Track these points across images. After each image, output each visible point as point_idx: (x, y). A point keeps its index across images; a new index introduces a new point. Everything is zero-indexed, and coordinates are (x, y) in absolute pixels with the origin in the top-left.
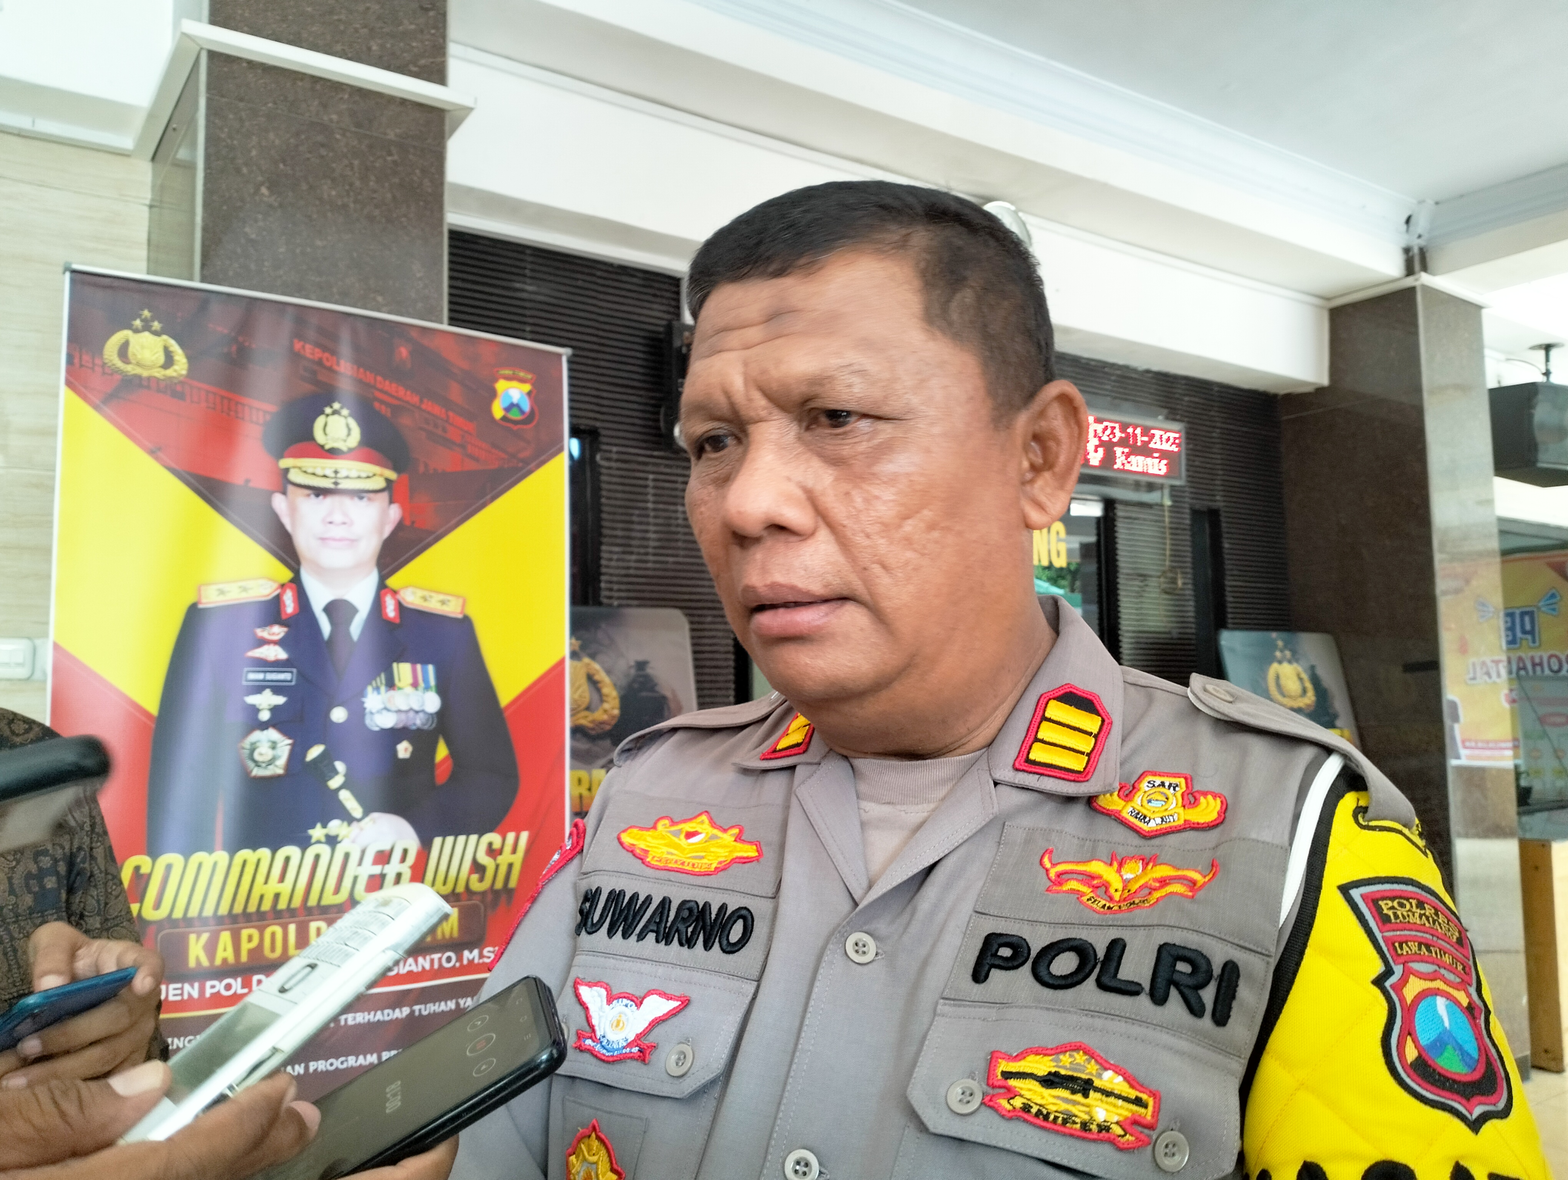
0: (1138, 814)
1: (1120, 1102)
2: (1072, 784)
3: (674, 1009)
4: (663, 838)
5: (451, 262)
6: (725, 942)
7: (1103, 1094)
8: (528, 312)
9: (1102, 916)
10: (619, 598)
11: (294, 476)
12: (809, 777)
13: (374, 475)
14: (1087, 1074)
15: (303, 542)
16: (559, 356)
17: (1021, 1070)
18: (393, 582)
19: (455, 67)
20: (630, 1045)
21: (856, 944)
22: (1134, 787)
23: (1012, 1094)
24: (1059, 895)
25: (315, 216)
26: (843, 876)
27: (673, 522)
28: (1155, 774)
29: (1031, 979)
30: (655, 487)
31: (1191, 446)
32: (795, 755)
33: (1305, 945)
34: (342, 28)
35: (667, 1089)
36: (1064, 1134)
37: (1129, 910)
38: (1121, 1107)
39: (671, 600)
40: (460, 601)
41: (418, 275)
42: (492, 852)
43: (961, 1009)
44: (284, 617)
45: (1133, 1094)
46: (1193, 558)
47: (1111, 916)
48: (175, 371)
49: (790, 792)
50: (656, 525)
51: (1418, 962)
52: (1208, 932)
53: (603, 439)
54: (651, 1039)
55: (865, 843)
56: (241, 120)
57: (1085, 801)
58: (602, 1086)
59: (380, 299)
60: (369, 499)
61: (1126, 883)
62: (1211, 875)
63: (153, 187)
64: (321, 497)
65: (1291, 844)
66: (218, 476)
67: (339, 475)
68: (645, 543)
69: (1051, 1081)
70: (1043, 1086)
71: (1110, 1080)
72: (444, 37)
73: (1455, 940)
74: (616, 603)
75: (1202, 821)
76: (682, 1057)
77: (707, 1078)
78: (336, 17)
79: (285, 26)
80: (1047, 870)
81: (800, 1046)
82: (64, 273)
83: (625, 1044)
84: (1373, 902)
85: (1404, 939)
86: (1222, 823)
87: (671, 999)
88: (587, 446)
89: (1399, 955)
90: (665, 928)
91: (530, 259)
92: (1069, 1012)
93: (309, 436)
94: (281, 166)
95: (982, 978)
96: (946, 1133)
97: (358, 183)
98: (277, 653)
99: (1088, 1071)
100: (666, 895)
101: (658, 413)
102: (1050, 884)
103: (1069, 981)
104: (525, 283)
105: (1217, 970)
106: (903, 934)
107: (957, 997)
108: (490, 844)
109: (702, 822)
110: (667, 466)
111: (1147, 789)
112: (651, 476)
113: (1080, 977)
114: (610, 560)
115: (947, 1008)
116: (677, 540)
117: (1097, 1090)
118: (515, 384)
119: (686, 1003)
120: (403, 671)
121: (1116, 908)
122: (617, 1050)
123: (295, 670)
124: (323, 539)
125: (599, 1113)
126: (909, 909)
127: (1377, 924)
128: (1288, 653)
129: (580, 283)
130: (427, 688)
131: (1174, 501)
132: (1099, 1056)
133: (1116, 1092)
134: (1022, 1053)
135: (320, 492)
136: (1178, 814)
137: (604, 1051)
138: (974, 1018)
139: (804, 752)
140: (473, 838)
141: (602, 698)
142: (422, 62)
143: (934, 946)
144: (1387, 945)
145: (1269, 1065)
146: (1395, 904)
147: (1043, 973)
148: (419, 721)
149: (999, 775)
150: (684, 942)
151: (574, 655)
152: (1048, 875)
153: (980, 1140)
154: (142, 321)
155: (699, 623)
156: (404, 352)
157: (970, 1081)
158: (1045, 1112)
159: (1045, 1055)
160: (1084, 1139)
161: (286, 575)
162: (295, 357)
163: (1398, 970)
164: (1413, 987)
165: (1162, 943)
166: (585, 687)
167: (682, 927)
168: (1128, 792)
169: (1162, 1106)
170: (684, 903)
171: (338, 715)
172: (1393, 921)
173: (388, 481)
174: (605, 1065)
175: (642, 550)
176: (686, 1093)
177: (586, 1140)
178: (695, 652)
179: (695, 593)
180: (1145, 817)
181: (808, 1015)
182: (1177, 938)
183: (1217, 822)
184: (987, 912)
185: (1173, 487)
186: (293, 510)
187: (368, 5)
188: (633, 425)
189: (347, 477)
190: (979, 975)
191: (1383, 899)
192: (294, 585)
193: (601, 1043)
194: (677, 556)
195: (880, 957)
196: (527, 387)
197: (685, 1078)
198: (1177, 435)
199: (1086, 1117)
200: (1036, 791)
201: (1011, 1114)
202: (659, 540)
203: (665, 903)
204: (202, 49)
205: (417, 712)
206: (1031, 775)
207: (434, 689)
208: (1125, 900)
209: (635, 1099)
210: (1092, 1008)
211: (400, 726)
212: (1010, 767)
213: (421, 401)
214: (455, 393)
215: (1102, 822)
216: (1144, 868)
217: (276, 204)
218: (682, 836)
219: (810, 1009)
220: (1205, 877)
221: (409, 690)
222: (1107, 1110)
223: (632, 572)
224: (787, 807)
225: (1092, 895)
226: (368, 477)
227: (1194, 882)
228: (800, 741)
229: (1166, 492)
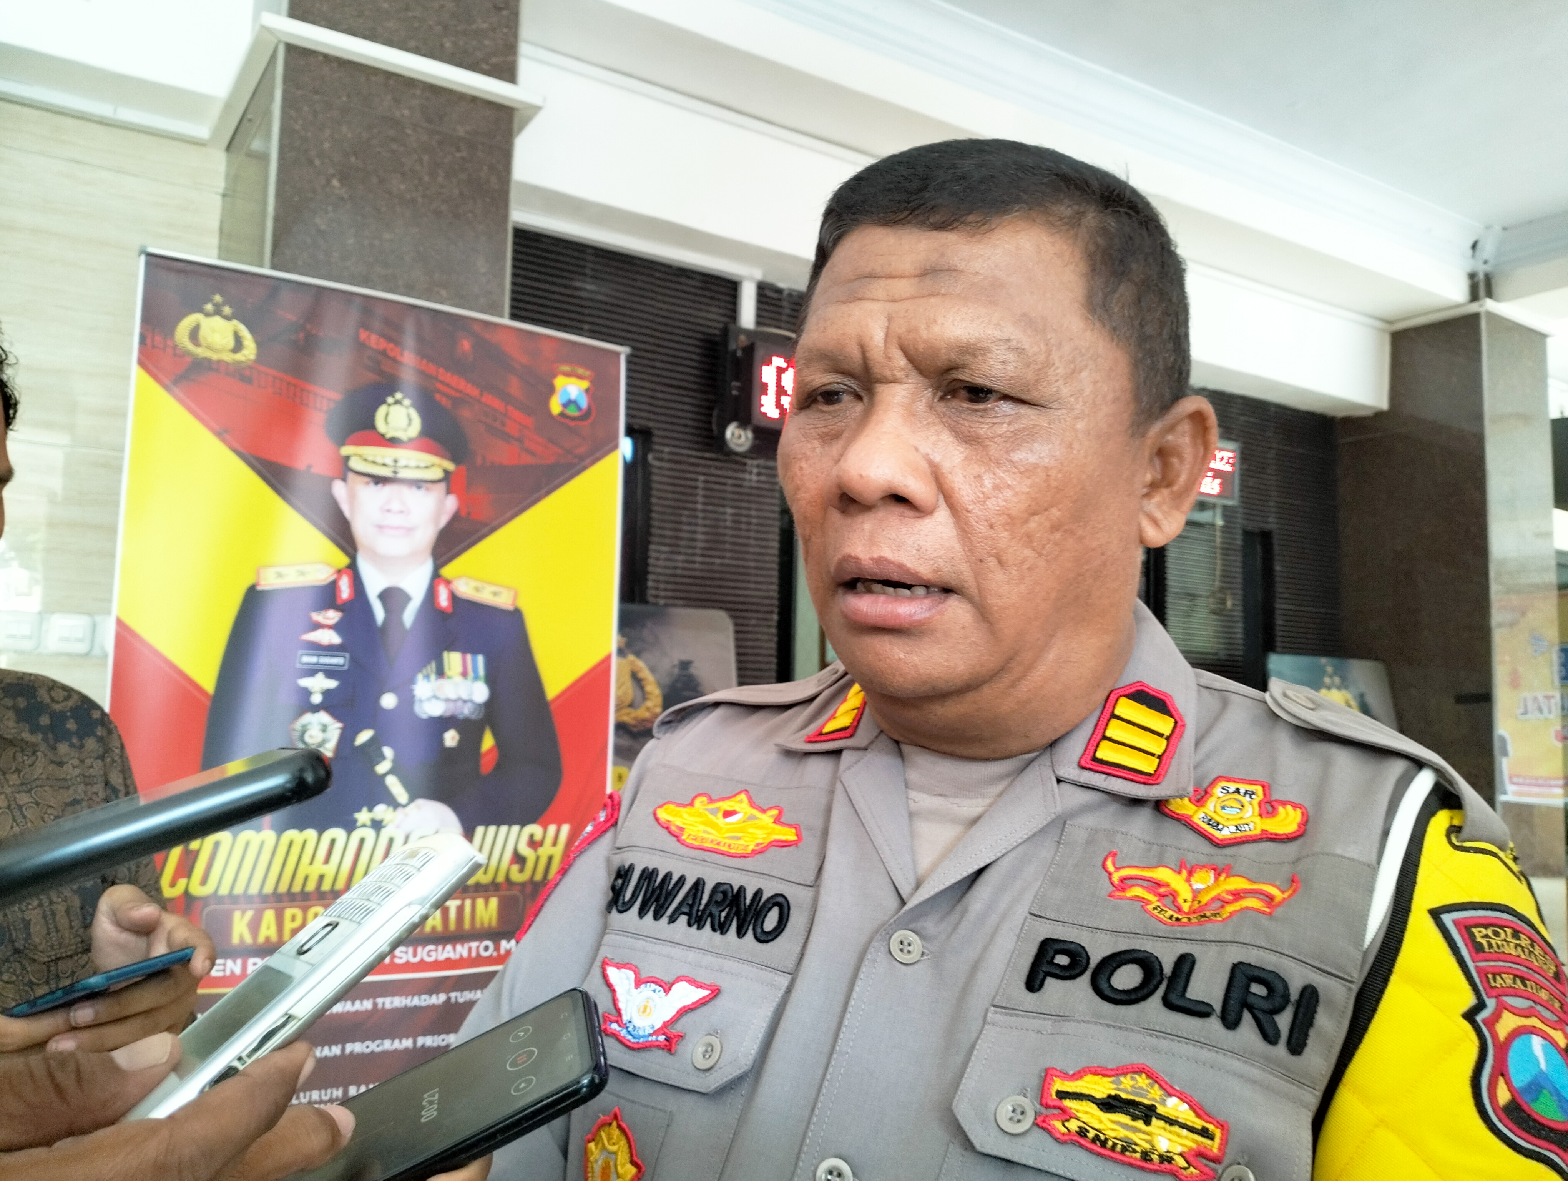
0: (1210, 820)
1: (1185, 1132)
2: (1142, 786)
3: (703, 998)
4: (700, 815)
5: (515, 259)
6: (759, 930)
7: (1166, 1122)
8: (586, 311)
9: (1169, 928)
10: (665, 597)
11: (355, 464)
12: (856, 763)
13: (433, 465)
14: (1149, 1099)
15: (361, 529)
16: (617, 354)
17: (1078, 1090)
18: (447, 571)
19: (525, 66)
20: (656, 1033)
21: (902, 943)
22: (1206, 792)
23: (1066, 1115)
24: (1122, 902)
25: (384, 209)
26: (889, 869)
27: (722, 524)
28: (1229, 780)
29: (1090, 991)
30: (705, 489)
31: (1245, 467)
32: (841, 738)
33: (1390, 971)
34: (416, 24)
35: (692, 1083)
36: (1123, 1163)
37: (1200, 923)
38: (1186, 1138)
39: (716, 601)
40: (512, 594)
41: (483, 270)
42: (534, 844)
43: (1014, 1018)
44: (339, 602)
45: (1199, 1124)
46: (1245, 579)
47: (1180, 928)
48: (244, 356)
49: (835, 777)
50: (704, 526)
51: (1512, 996)
52: (1287, 953)
53: (655, 439)
54: (678, 1028)
55: (912, 834)
56: (315, 113)
57: (1152, 805)
58: (625, 1074)
59: (444, 293)
60: (427, 489)
61: (1196, 893)
62: (1290, 892)
63: (227, 176)
64: (380, 486)
65: (1379, 862)
66: (282, 461)
67: (399, 464)
68: (693, 544)
69: (1110, 1104)
70: (1101, 1110)
71: (1174, 1107)
72: (515, 35)
73: (1551, 975)
74: (662, 602)
75: (1280, 832)
76: (710, 1049)
77: (734, 1074)
78: (410, 14)
79: (360, 21)
80: (1110, 874)
81: (838, 1048)
82: (140, 255)
83: (651, 1031)
84: (1466, 928)
85: (1498, 971)
86: (1301, 835)
87: (701, 987)
88: (640, 446)
89: (1492, 987)
90: (698, 910)
91: (591, 258)
92: (1132, 1030)
93: (370, 425)
94: (353, 159)
95: (1037, 987)
96: (995, 1152)
97: (426, 178)
98: (331, 638)
99: (1150, 1096)
100: (700, 876)
101: (711, 415)
102: (1112, 888)
103: (1133, 997)
104: (585, 282)
105: (1294, 995)
106: (951, 934)
107: (1008, 1006)
108: (532, 836)
109: (741, 801)
110: (717, 468)
111: (1221, 795)
112: (702, 478)
113: (1145, 991)
114: (657, 559)
115: (998, 1016)
116: (724, 542)
117: (1160, 1117)
118: (573, 380)
119: (716, 992)
120: (453, 660)
121: (1185, 920)
122: (643, 1037)
123: (347, 655)
124: (380, 527)
125: (622, 1101)
126: (959, 909)
127: (1470, 953)
128: (1337, 680)
129: (639, 284)
130: (476, 678)
131: (1226, 521)
132: (1163, 1080)
133: (1181, 1120)
134: (1079, 1072)
135: (379, 480)
136: (1255, 823)
137: (630, 1037)
138: (1027, 1030)
139: (852, 736)
140: (515, 828)
141: (645, 696)
142: (494, 60)
143: (986, 949)
144: (1480, 977)
145: (1345, 1097)
146: (1489, 932)
147: (1104, 986)
148: (466, 711)
149: (1062, 773)
150: (716, 927)
151: (621, 652)
152: (1110, 879)
153: (1031, 1163)
154: (214, 305)
155: (743, 625)
156: (466, 345)
157: (1022, 1098)
158: (1102, 1137)
159: (1104, 1075)
160: (1143, 1169)
161: (343, 560)
162: (361, 346)
163: (1491, 1003)
164: (1507, 1023)
165: (1235, 961)
166: (629, 684)
167: (714, 910)
168: (1201, 798)
169: (1230, 1138)
170: (718, 885)
171: (389, 701)
172: (1487, 950)
173: (446, 472)
174: (631, 1052)
175: (690, 551)
176: (712, 1087)
177: (607, 1129)
178: (738, 654)
179: (739, 596)
180: (1218, 824)
181: (848, 1015)
182: (1253, 957)
183: (1298, 833)
184: (1043, 915)
185: (1225, 508)
186: (352, 497)
187: (442, 3)
188: (686, 426)
189: (406, 467)
190: (1033, 984)
191: (1477, 926)
192: (350, 571)
193: (627, 1028)
194: (723, 557)
195: (925, 957)
196: (585, 384)
197: (712, 1071)
198: (1231, 455)
199: (1147, 1146)
200: (1103, 792)
201: (1066, 1138)
202: (707, 541)
203: (699, 885)
204: (280, 41)
205: (465, 702)
206: (1097, 774)
207: (483, 679)
208: (1194, 912)
209: (658, 1089)
210: (1157, 1028)
211: (448, 714)
212: (1075, 765)
213: (482, 395)
214: (515, 387)
215: (1170, 826)
216: (1216, 879)
217: (346, 196)
218: (720, 815)
219: (850, 1009)
220: (1283, 892)
221: (459, 679)
222: (1169, 1140)
223: (679, 572)
224: (832, 792)
225: (1158, 904)
226: (427, 467)
227: (1271, 898)
228: (847, 724)
229: (1219, 511)
